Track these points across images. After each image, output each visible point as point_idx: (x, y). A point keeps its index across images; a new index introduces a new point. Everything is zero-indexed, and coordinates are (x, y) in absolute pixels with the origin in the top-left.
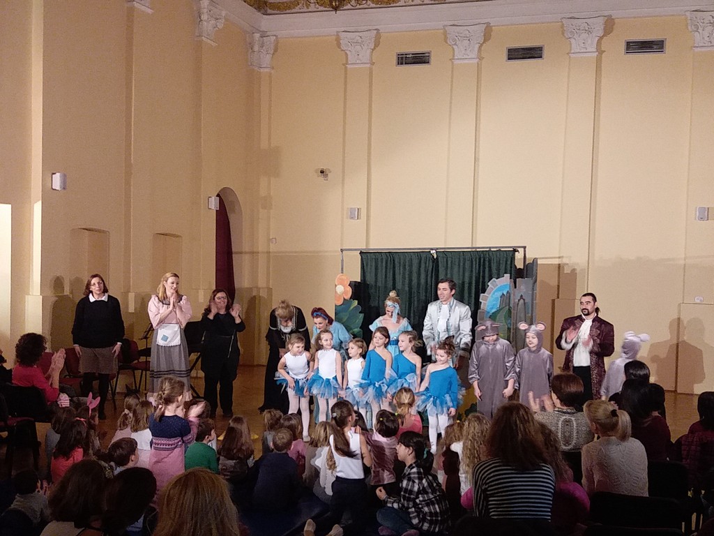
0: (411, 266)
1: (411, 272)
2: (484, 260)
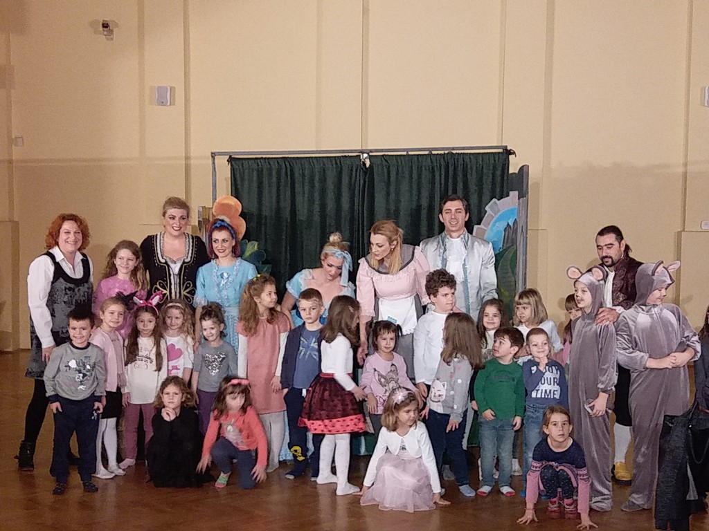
0: (323, 180)
1: (323, 191)
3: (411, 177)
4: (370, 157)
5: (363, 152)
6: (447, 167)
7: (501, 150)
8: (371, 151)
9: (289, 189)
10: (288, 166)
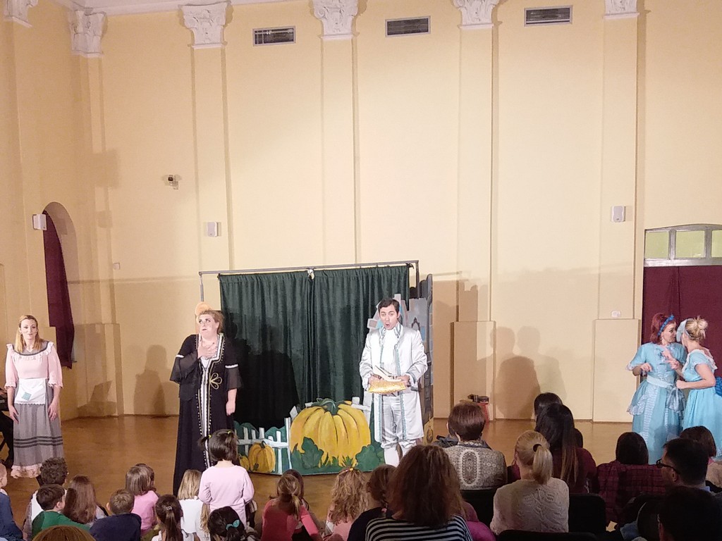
0: (284, 289)
1: (284, 297)
2: (372, 278)
4: (314, 272)
5: (309, 269)
8: (315, 268)
9: (260, 296)
10: (259, 280)
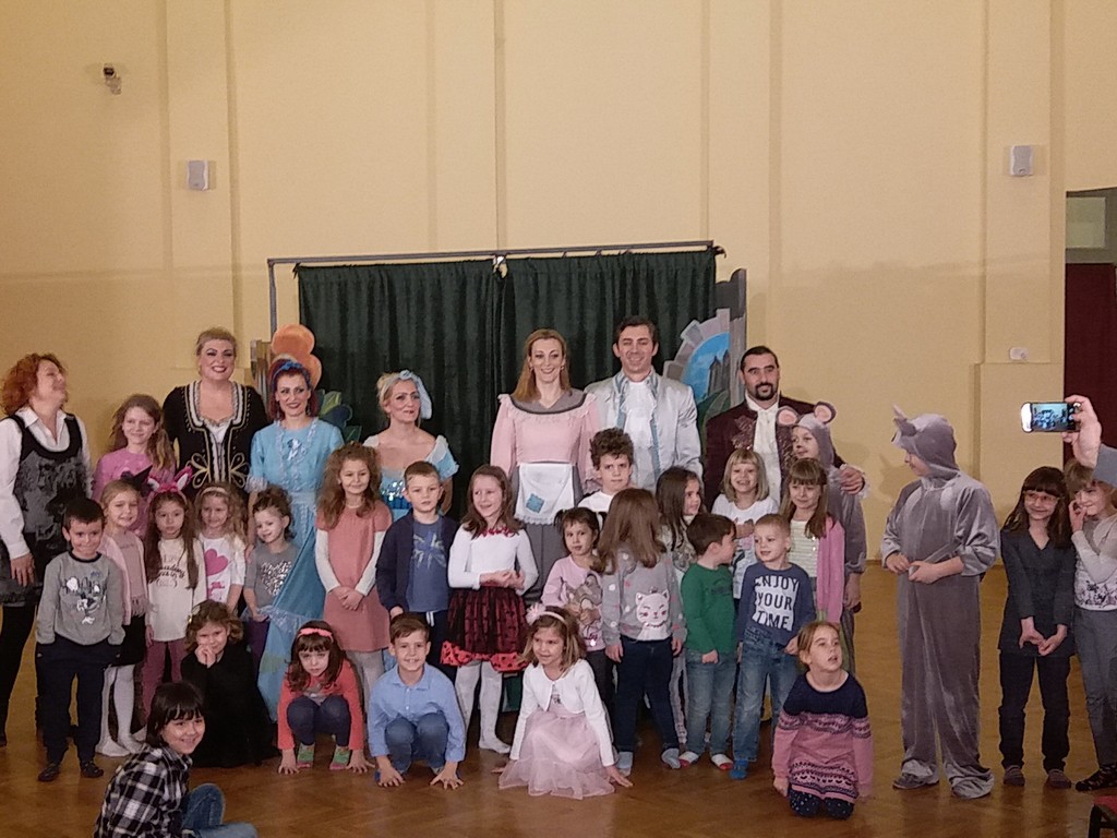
0: (438, 298)
1: (438, 315)
2: (635, 277)
3: (569, 292)
4: (508, 262)
5: (496, 255)
6: (623, 272)
7: (704, 248)
8: (509, 253)
9: (386, 311)
10: (386, 279)
